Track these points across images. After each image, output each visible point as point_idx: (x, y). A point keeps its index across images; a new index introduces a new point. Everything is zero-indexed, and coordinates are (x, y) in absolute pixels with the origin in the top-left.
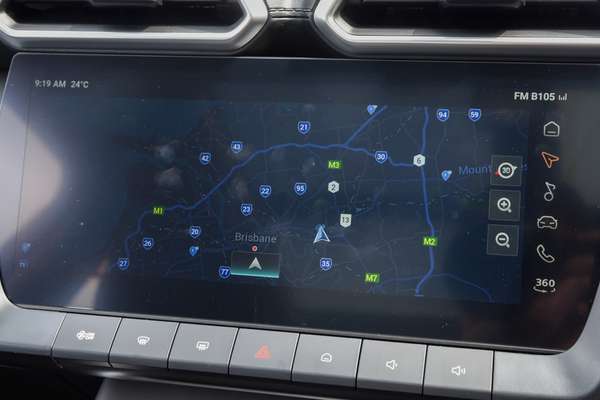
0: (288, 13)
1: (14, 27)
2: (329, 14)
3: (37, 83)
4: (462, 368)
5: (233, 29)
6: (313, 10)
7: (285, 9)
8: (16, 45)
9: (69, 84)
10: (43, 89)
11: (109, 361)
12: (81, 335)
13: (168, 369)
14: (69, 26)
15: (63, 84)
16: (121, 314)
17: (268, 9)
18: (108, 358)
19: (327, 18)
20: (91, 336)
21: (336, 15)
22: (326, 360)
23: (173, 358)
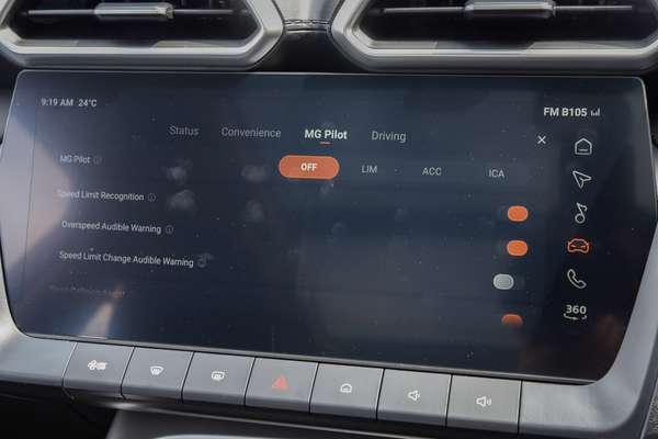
0: (304, 25)
1: (18, 43)
2: (348, 25)
3: (44, 102)
4: (488, 398)
5: (246, 43)
6: (331, 23)
7: (301, 21)
8: (22, 62)
9: (76, 103)
10: (50, 108)
11: (122, 393)
12: (93, 365)
13: (182, 400)
14: (76, 42)
15: (70, 103)
16: (134, 343)
17: (284, 21)
18: (121, 389)
19: (345, 30)
20: (102, 366)
21: (354, 27)
22: (346, 391)
23: (187, 388)
